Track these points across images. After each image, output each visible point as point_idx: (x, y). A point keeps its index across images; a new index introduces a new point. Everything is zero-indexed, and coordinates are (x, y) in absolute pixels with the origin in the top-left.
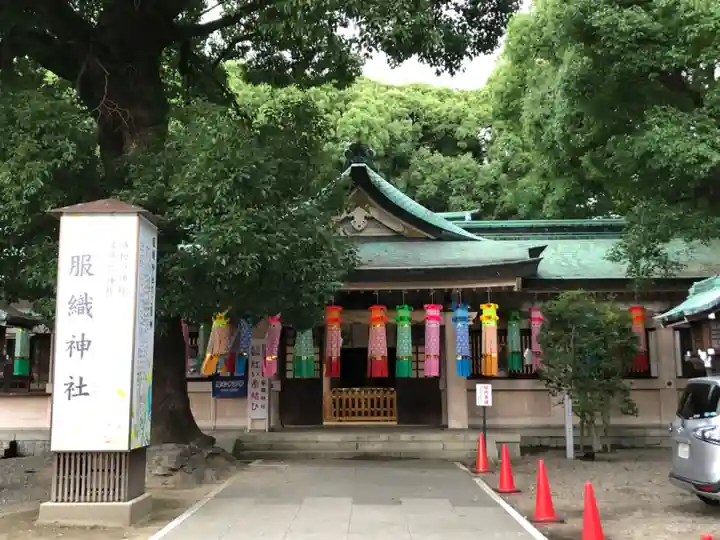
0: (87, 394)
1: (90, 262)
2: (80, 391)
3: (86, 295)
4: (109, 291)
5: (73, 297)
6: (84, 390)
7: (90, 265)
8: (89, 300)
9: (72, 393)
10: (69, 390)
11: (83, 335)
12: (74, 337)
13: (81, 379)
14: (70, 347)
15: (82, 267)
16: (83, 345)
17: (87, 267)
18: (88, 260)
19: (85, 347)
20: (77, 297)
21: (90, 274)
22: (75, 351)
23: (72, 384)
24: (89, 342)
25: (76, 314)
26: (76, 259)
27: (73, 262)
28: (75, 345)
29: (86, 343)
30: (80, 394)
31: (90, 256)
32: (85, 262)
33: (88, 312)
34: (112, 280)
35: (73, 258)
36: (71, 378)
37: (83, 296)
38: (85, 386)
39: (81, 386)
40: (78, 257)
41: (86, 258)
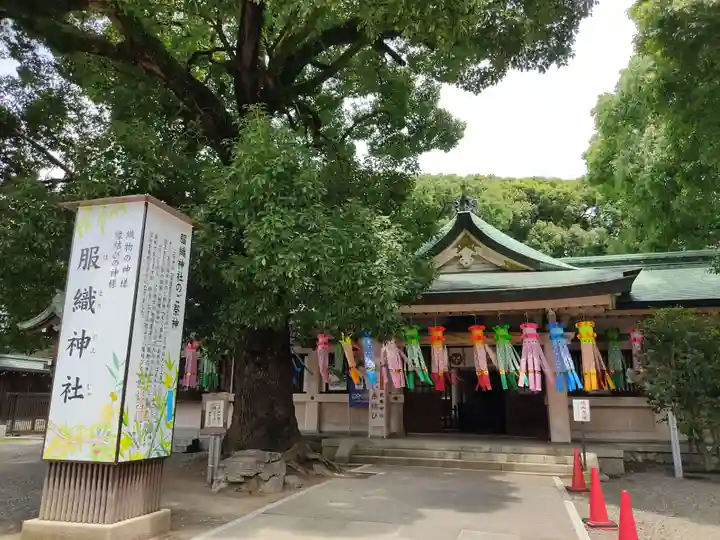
0: (81, 396)
1: (98, 254)
2: (76, 392)
3: (91, 288)
4: (113, 284)
5: (79, 291)
6: (79, 392)
7: (97, 257)
8: (93, 294)
9: (69, 395)
10: (66, 391)
11: (84, 332)
12: (75, 333)
13: (78, 380)
14: (72, 345)
15: (90, 260)
16: (82, 343)
17: (94, 259)
18: (95, 253)
19: (85, 345)
20: (83, 291)
21: (97, 267)
22: (75, 349)
23: (69, 385)
24: (89, 339)
25: (79, 310)
26: (85, 252)
27: (82, 255)
28: (75, 342)
29: (86, 340)
30: (76, 396)
31: (98, 248)
32: (93, 255)
33: (91, 307)
34: (116, 272)
35: (83, 250)
36: (69, 378)
37: (88, 290)
38: (81, 387)
39: (78, 387)
40: (88, 250)
41: (94, 250)
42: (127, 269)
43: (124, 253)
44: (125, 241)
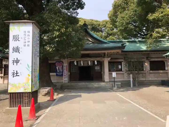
0: (19, 76)
1: (19, 37)
2: (17, 75)
3: (18, 47)
4: (25, 46)
5: (14, 47)
6: (18, 74)
7: (19, 38)
8: (19, 48)
9: (14, 75)
11: (17, 58)
12: (14, 59)
13: (17, 71)
14: (13, 62)
16: (17, 61)
17: (18, 38)
18: (18, 37)
19: (18, 62)
20: (15, 47)
21: (19, 41)
22: (15, 63)
23: (14, 73)
24: (19, 60)
25: (15, 52)
26: (14, 36)
27: (13, 37)
28: (15, 61)
29: (18, 61)
30: (17, 76)
31: (18, 35)
32: (17, 37)
33: (18, 52)
34: (25, 42)
35: (13, 36)
36: (14, 71)
37: (17, 47)
38: (18, 73)
39: (17, 73)
40: (15, 36)
41: (17, 36)
42: (29, 42)
43: (27, 37)
44: (27, 34)
